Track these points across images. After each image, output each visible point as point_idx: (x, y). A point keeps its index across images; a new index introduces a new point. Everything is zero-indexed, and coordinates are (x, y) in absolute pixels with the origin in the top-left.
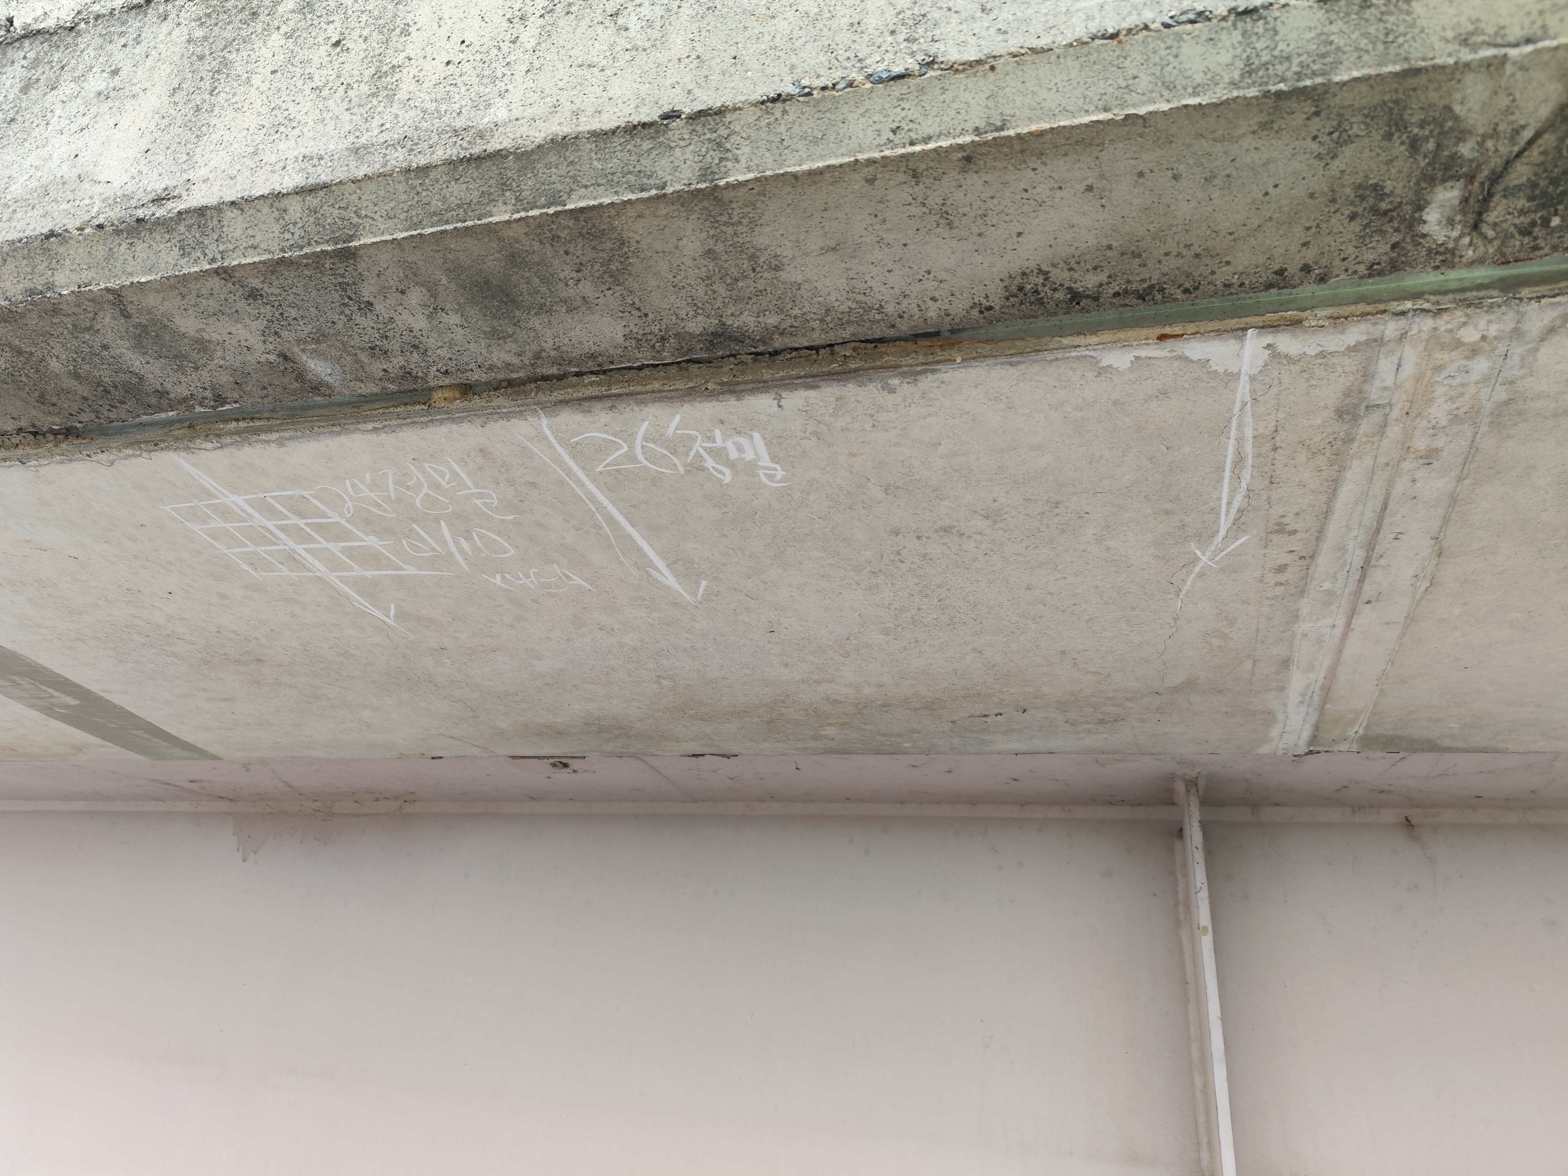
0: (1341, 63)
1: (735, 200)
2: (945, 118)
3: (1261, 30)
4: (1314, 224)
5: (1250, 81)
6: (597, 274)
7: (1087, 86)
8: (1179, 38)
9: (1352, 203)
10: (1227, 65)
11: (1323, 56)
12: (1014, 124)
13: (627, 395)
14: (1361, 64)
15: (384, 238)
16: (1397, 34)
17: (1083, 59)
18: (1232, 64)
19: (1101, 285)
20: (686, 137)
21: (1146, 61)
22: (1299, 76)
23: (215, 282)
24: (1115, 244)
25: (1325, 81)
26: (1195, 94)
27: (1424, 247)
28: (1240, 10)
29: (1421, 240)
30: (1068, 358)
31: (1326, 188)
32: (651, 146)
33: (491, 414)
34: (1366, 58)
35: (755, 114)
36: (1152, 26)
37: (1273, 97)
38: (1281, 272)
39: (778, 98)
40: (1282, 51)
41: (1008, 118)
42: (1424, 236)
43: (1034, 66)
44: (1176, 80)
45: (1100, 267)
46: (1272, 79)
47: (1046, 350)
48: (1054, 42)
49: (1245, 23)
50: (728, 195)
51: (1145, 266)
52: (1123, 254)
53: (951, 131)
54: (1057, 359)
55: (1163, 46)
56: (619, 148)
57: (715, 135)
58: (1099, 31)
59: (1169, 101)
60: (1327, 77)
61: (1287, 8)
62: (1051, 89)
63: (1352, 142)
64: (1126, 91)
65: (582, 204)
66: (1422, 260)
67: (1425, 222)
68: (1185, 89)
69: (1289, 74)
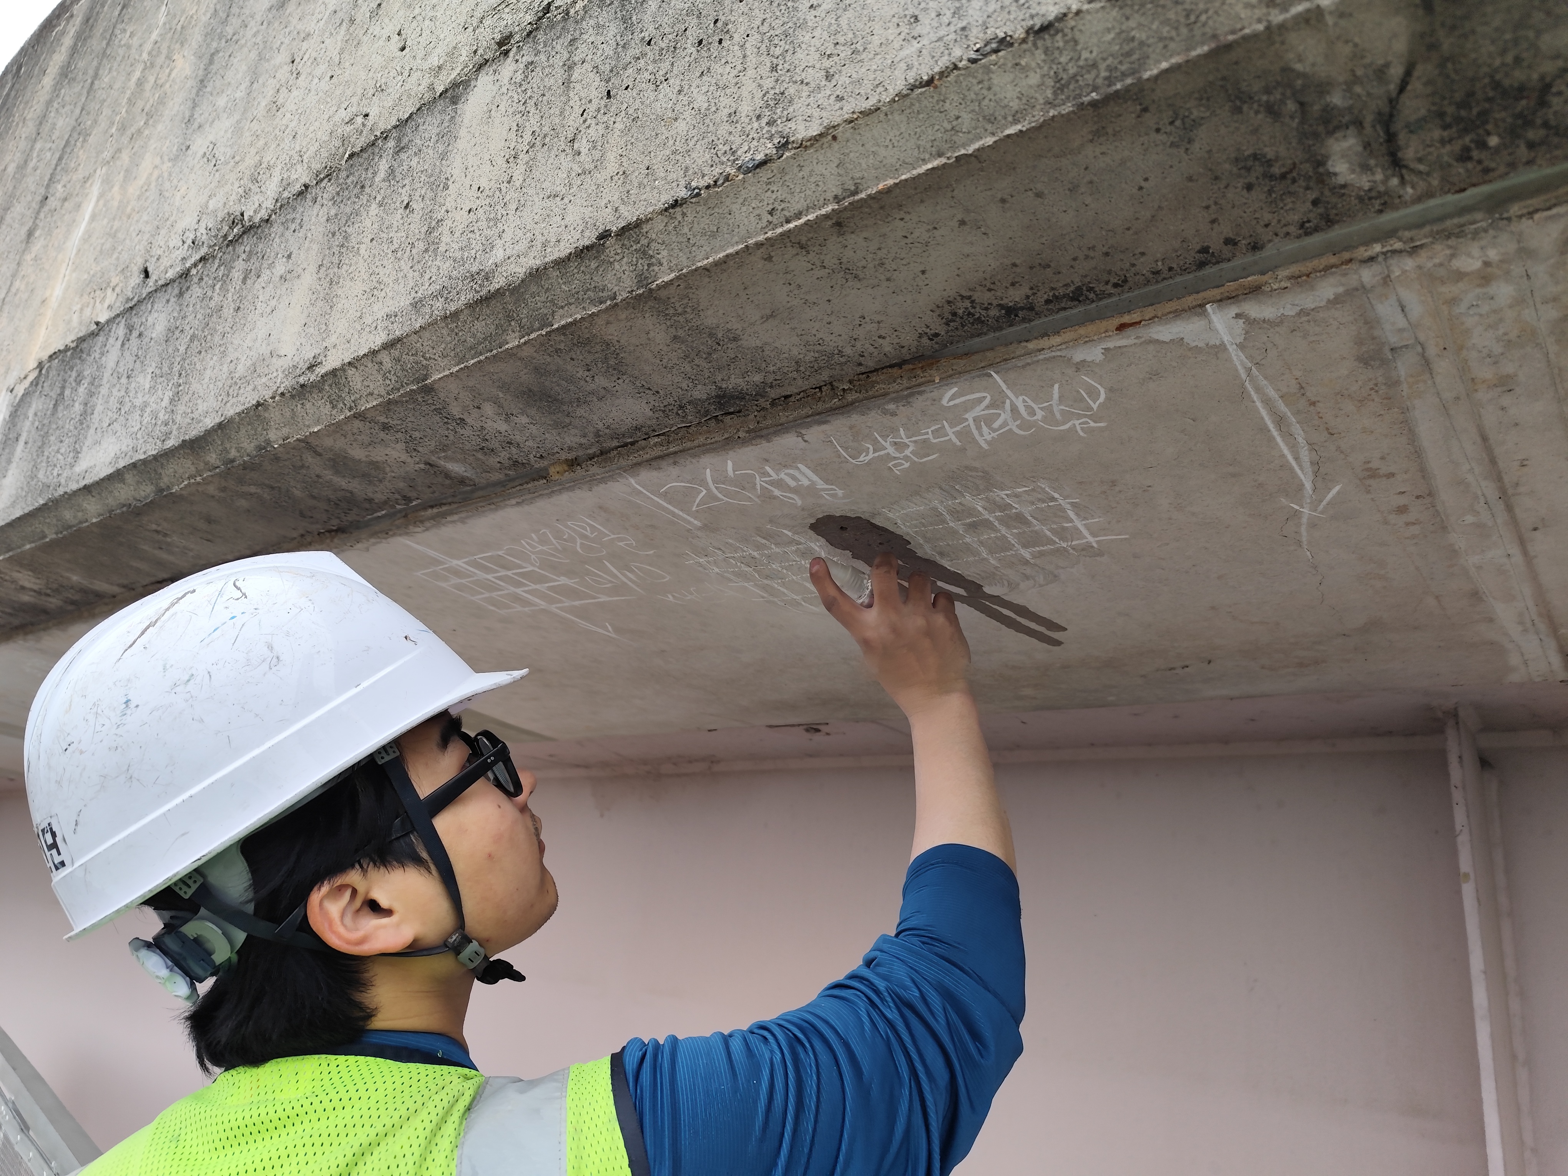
0: (1148, 57)
1: (671, 296)
2: (808, 192)
3: (1061, 44)
4: (1211, 202)
5: (1063, 97)
6: (603, 370)
7: (918, 136)
8: (987, 70)
9: (1240, 176)
10: (1038, 86)
11: (1128, 54)
12: (865, 186)
13: (681, 451)
14: (1169, 53)
15: (445, 374)
16: (1197, 13)
17: (908, 111)
18: (1043, 84)
19: (1028, 297)
20: (619, 251)
21: (963, 99)
22: (1110, 81)
23: (357, 423)
24: (1018, 262)
25: (1135, 81)
26: (1016, 121)
27: (1350, 196)
28: (1036, 28)
29: (1343, 191)
30: (1038, 361)
31: (1201, 170)
32: (596, 265)
33: (590, 481)
34: (1172, 45)
35: (662, 221)
36: (960, 65)
37: (1089, 108)
38: (1205, 250)
39: (676, 204)
40: (1086, 60)
41: (859, 181)
42: (1344, 186)
43: (868, 128)
44: (995, 111)
45: (1017, 282)
46: (1084, 90)
47: (1013, 358)
48: (880, 101)
49: (1044, 40)
50: (663, 294)
51: (1059, 273)
52: (1031, 268)
53: (816, 203)
54: (1028, 364)
55: (975, 81)
56: (576, 271)
57: (639, 245)
58: (916, 80)
59: (993, 134)
60: (1137, 75)
61: (1081, 15)
62: (887, 146)
63: (1201, 125)
64: (953, 132)
65: (563, 322)
66: (1357, 208)
67: (1335, 174)
68: (1005, 118)
69: (1099, 81)
